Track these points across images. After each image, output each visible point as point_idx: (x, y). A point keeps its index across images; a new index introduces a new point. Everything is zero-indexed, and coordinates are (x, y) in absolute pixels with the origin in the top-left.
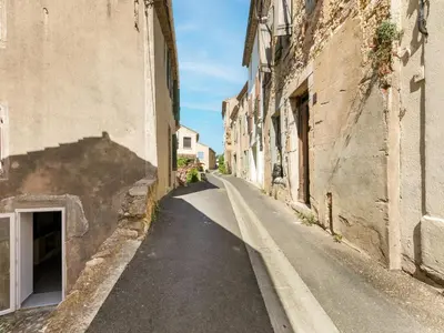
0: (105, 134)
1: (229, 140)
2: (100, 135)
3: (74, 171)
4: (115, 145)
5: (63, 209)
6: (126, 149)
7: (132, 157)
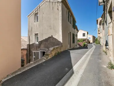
0: (52, 36)
1: (99, 33)
2: (51, 36)
3: (47, 44)
4: (54, 38)
5: (45, 51)
6: (56, 39)
7: (57, 41)
